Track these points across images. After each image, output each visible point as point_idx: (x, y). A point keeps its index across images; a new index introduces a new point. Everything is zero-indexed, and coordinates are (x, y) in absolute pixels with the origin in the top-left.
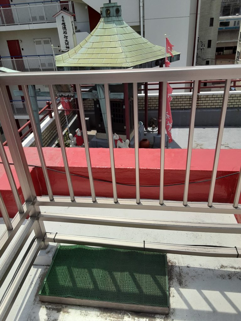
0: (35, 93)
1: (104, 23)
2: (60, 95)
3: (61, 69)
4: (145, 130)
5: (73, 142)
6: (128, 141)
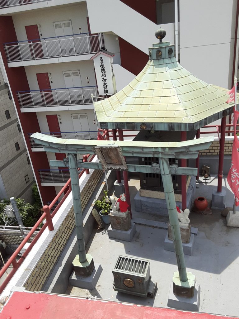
0: (77, 164)
1: (153, 67)
2: (109, 168)
3: (104, 125)
4: (197, 181)
5: (115, 207)
6: (187, 211)
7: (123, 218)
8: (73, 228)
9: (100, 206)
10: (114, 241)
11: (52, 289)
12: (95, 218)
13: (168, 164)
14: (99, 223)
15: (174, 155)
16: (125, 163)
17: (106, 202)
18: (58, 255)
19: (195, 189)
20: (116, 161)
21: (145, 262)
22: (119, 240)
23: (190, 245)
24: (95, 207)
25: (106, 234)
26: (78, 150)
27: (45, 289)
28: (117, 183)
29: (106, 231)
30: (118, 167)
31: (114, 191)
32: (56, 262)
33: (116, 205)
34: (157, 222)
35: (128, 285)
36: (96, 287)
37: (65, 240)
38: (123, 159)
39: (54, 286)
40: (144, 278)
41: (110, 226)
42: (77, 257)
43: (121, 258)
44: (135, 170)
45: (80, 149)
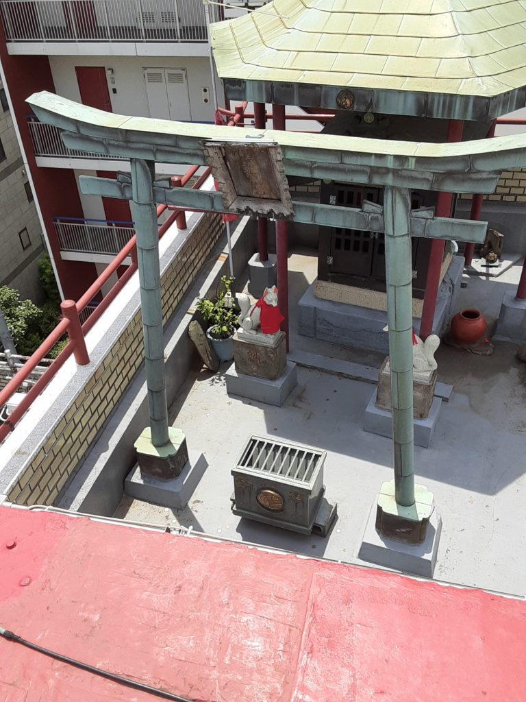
0: (154, 191)
2: (243, 208)
3: (234, 87)
4: (464, 269)
5: (248, 319)
6: (434, 340)
7: (266, 347)
8: (137, 363)
9: (211, 315)
10: (240, 402)
11: (82, 501)
12: (194, 344)
13: (406, 207)
14: (204, 357)
15: (428, 180)
16: (289, 195)
17: (226, 306)
18: (99, 425)
19: (457, 287)
20: (262, 190)
21: (314, 455)
22: (251, 401)
23: (427, 423)
24: (197, 316)
25: (221, 383)
26: (158, 150)
27: (63, 501)
28: (256, 260)
29: (222, 378)
30: (266, 208)
31: (249, 282)
32: (93, 441)
33: (251, 315)
34: (352, 364)
35: (268, 504)
36: (190, 504)
37: (116, 391)
38: (284, 185)
39: (86, 494)
40: (309, 492)
41: (234, 365)
42: (147, 432)
43: (255, 441)
44: (313, 218)
45: (163, 148)
